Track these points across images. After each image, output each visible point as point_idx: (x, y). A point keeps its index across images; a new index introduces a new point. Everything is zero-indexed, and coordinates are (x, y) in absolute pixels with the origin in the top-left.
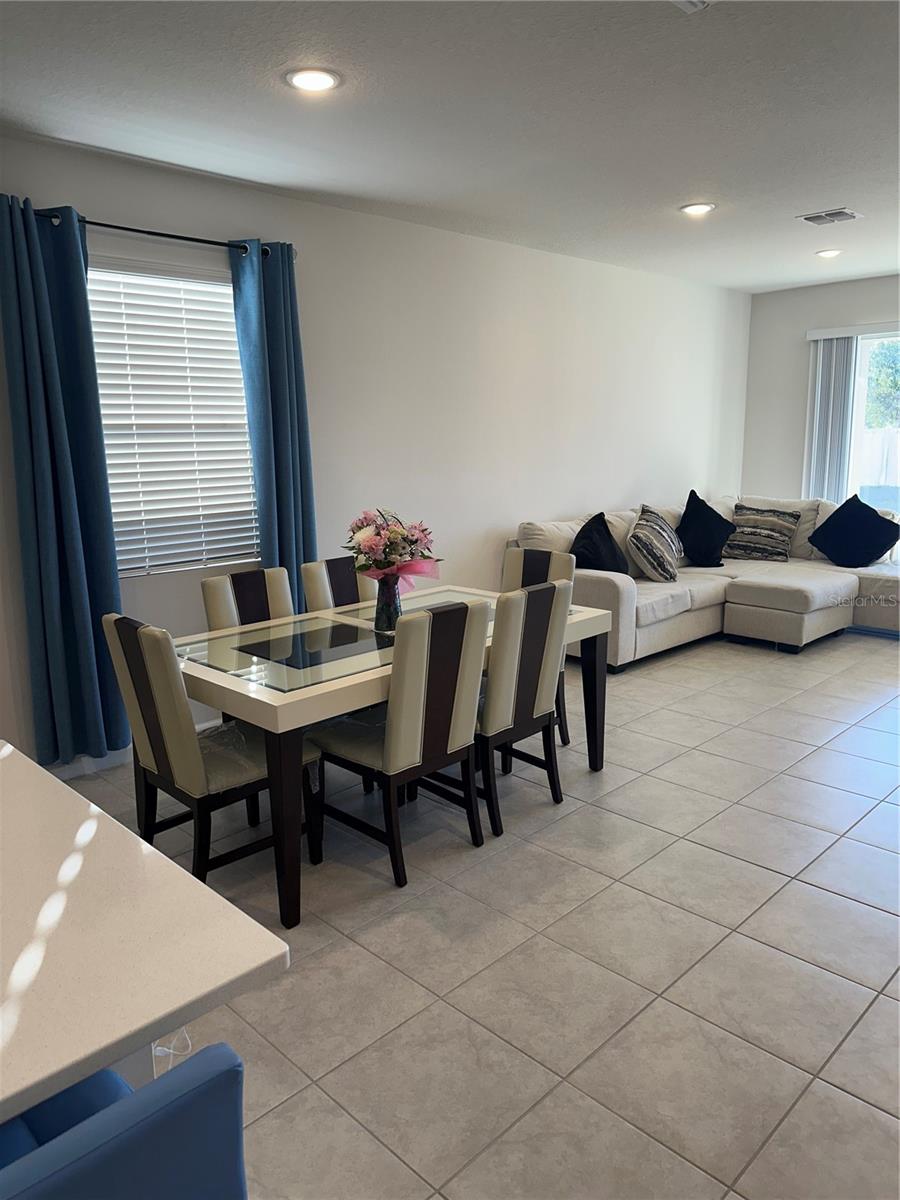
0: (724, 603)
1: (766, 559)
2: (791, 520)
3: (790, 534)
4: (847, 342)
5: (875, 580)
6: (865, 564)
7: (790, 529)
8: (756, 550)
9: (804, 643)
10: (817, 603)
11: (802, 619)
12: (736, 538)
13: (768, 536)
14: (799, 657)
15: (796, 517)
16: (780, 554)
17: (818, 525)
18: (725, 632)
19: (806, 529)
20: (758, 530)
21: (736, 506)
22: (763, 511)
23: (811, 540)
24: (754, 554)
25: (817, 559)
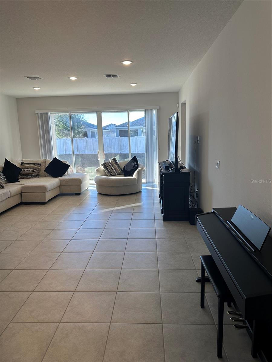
0: (21, 193)
1: (32, 178)
2: (38, 166)
3: (39, 170)
4: (47, 114)
5: (64, 180)
6: (61, 176)
7: (38, 168)
8: (29, 175)
9: (47, 201)
10: (49, 189)
11: (45, 194)
12: (23, 172)
13: (32, 171)
14: (46, 205)
15: (40, 164)
16: (37, 176)
17: (46, 167)
18: (23, 202)
19: (43, 168)
20: (29, 170)
21: (21, 163)
22: (30, 164)
23: (45, 171)
24: (29, 177)
25: (48, 176)
